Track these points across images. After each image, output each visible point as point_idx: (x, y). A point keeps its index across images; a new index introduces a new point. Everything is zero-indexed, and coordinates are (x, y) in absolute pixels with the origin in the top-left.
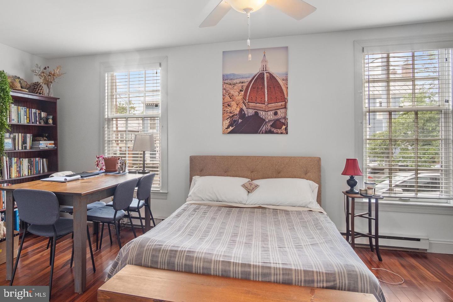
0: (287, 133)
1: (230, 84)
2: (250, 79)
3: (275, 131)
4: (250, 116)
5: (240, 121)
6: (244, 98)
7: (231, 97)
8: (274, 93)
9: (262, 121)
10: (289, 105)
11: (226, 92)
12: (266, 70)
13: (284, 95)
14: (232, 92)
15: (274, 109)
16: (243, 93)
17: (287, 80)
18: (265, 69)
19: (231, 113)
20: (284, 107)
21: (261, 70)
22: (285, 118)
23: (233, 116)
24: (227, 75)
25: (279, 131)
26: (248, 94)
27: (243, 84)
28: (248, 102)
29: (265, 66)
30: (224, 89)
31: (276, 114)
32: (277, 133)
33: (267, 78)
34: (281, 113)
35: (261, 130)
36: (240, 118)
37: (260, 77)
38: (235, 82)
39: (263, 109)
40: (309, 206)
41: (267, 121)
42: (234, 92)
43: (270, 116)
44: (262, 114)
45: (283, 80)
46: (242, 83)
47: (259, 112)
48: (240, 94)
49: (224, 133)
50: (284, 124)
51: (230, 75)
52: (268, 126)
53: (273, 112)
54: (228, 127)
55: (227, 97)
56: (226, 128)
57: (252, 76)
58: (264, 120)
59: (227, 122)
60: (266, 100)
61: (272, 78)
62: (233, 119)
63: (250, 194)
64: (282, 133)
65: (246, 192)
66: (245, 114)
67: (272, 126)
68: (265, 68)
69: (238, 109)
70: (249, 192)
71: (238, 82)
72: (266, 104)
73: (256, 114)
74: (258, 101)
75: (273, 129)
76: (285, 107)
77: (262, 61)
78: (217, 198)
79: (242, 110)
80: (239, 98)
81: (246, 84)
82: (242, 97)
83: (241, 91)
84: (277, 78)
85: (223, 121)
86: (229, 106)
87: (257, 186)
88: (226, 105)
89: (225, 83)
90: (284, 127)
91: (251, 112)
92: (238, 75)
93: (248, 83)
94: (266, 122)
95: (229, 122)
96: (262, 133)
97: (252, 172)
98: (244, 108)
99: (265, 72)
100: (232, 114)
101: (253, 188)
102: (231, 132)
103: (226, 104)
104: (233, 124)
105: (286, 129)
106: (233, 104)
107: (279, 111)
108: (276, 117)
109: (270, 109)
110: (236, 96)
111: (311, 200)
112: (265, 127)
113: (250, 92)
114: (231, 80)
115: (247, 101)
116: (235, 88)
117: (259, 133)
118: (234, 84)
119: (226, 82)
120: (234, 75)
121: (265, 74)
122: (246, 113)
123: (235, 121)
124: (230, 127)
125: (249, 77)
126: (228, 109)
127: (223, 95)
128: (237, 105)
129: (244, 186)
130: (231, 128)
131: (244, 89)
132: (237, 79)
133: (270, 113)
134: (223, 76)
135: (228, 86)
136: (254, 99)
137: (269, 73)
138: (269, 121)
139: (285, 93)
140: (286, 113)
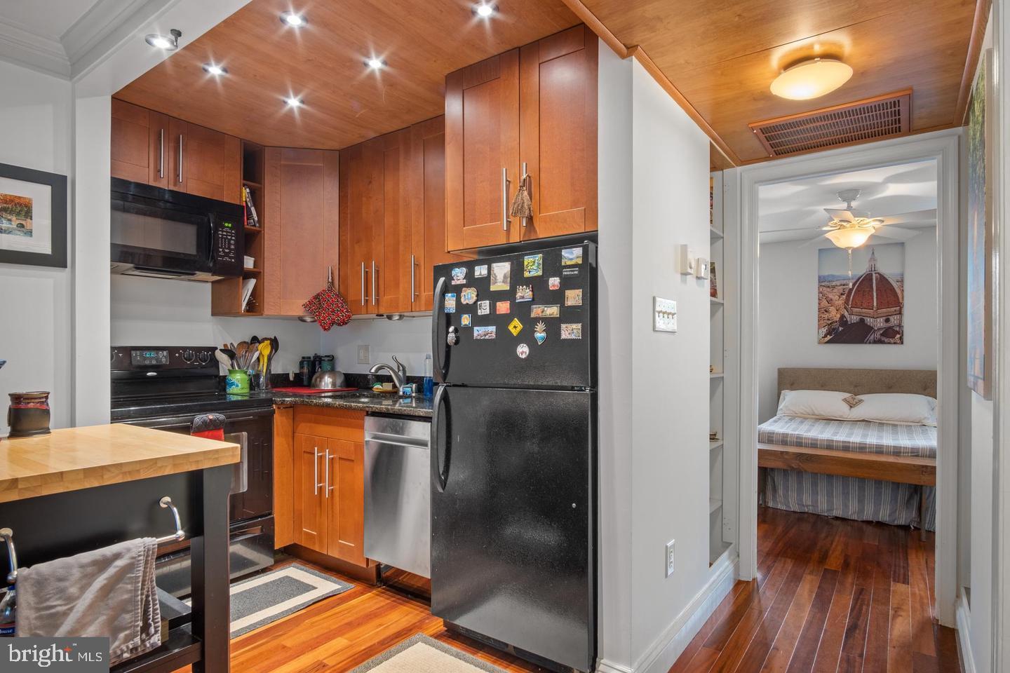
0: (902, 343)
1: (829, 287)
2: (854, 281)
3: (886, 340)
4: (854, 323)
5: (841, 329)
6: (847, 302)
7: (830, 301)
8: (885, 296)
9: (869, 329)
10: (906, 311)
11: (822, 296)
12: (875, 271)
13: (898, 299)
14: (831, 296)
15: (885, 315)
16: (844, 297)
17: (902, 281)
19: (828, 320)
20: (898, 313)
21: (868, 270)
22: (900, 326)
24: (824, 277)
25: (892, 341)
26: (851, 298)
27: (845, 287)
28: (852, 307)
29: (873, 265)
30: (820, 292)
31: (887, 321)
32: (889, 343)
33: (877, 279)
34: (894, 320)
35: (868, 340)
36: (840, 326)
37: (867, 279)
38: (834, 284)
39: (871, 316)
40: (923, 421)
41: (876, 328)
42: (834, 296)
43: (880, 323)
44: (869, 321)
45: (898, 282)
46: (844, 285)
47: (865, 318)
48: (841, 299)
49: (820, 343)
50: (898, 333)
51: (828, 276)
52: (878, 335)
53: (884, 318)
54: (825, 336)
55: (825, 301)
56: (823, 338)
57: (857, 278)
58: (872, 328)
59: (824, 330)
60: (875, 304)
61: (883, 280)
62: (831, 327)
63: (853, 409)
64: (895, 343)
65: (849, 407)
67: (881, 335)
68: (873, 269)
69: (839, 316)
70: (851, 407)
71: (838, 284)
72: (875, 309)
73: (862, 321)
74: (864, 306)
75: (883, 339)
76: (900, 313)
77: (870, 260)
78: (812, 410)
79: (843, 316)
80: (840, 302)
81: (848, 287)
82: (843, 302)
83: (842, 294)
84: (889, 280)
85: (819, 329)
86: (826, 311)
87: (861, 401)
88: (823, 311)
89: (821, 285)
90: (898, 336)
91: (855, 319)
92: (839, 276)
93: (851, 285)
94: (875, 330)
95: (827, 330)
96: (870, 343)
97: (856, 386)
98: (846, 314)
99: (873, 273)
100: (830, 322)
101: (856, 403)
102: (828, 342)
103: (823, 309)
104: (832, 332)
105: (901, 338)
106: (832, 309)
107: (891, 318)
108: (888, 325)
109: (880, 315)
110: (836, 300)
111: (926, 416)
113: (853, 296)
114: (829, 282)
115: (850, 306)
116: (834, 291)
117: (866, 343)
118: (834, 287)
119: (823, 284)
120: (833, 276)
121: (874, 275)
122: (848, 320)
123: (834, 329)
125: (852, 279)
126: (826, 316)
127: (819, 299)
128: (837, 310)
129: (845, 400)
130: (829, 337)
131: (846, 292)
132: (837, 280)
133: (880, 321)
134: (819, 277)
135: (825, 289)
136: (859, 304)
137: (878, 273)
138: (879, 329)
139: (900, 297)
140: (901, 320)
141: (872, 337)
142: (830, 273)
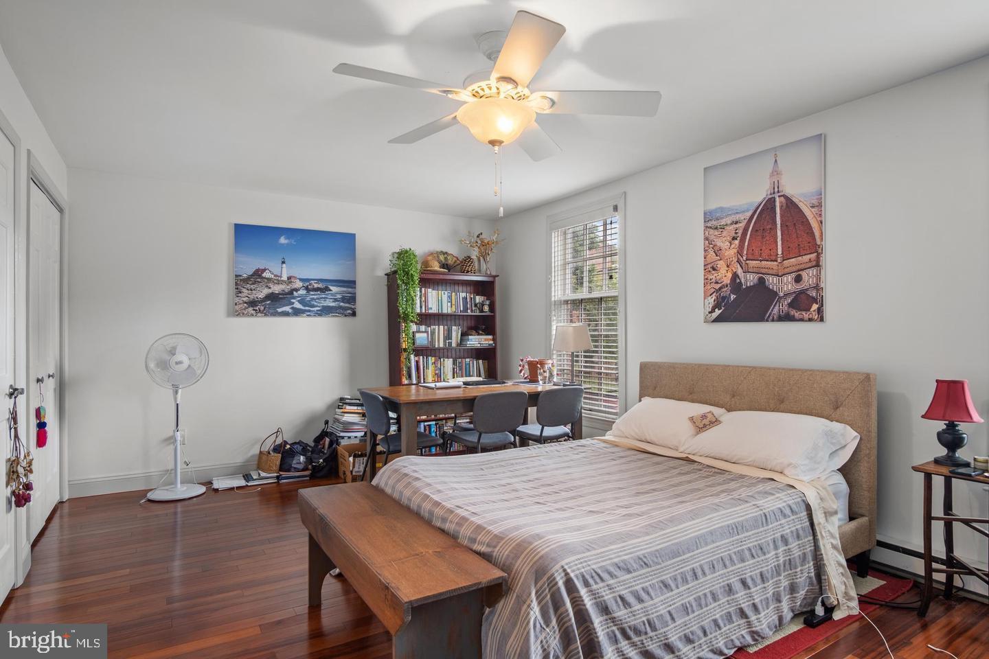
0: (822, 320)
1: (716, 228)
2: (749, 214)
3: (797, 315)
4: (751, 286)
5: (733, 297)
6: (740, 253)
7: (718, 252)
8: (794, 236)
9: (772, 296)
10: (826, 259)
11: (709, 244)
12: (778, 192)
13: (814, 239)
14: (719, 243)
15: (794, 269)
16: (737, 242)
17: (820, 205)
18: (776, 190)
19: (717, 283)
20: (814, 263)
21: (769, 193)
22: (817, 288)
23: (720, 288)
24: (711, 212)
25: (806, 315)
26: (746, 244)
27: (737, 226)
28: (747, 260)
29: (776, 182)
30: (706, 239)
31: (798, 279)
32: (802, 320)
33: (781, 207)
34: (808, 278)
35: (771, 314)
36: (732, 292)
37: (769, 205)
38: (723, 222)
39: (774, 272)
41: (781, 294)
42: (722, 243)
43: (786, 285)
44: (771, 281)
45: (812, 207)
46: (736, 223)
47: (766, 277)
48: (733, 246)
49: (706, 321)
50: (815, 300)
51: (716, 210)
52: (784, 306)
53: (794, 275)
54: (712, 311)
55: (711, 252)
56: (710, 313)
57: (754, 208)
58: (776, 294)
59: (711, 301)
60: (780, 252)
61: (791, 206)
62: (720, 294)
63: (697, 436)
64: (810, 320)
66: (740, 282)
67: (791, 305)
68: (776, 188)
69: (730, 275)
71: (729, 222)
72: (779, 260)
73: (762, 281)
74: (765, 255)
75: (793, 312)
76: (818, 265)
77: (772, 175)
79: (735, 276)
80: (731, 253)
81: (742, 225)
82: (735, 251)
83: (734, 239)
84: (801, 204)
85: (705, 299)
86: (714, 269)
88: (710, 268)
89: (707, 227)
90: (815, 307)
91: (750, 280)
92: (729, 209)
93: (746, 221)
94: (780, 298)
95: (714, 301)
96: (773, 320)
98: (740, 271)
99: (776, 196)
100: (719, 285)
102: (717, 320)
103: (709, 266)
104: (721, 303)
105: (820, 311)
106: (721, 265)
107: (804, 274)
108: (799, 287)
109: (787, 270)
110: (726, 250)
112: (777, 307)
113: (749, 240)
114: (717, 219)
115: (745, 258)
116: (725, 233)
117: (767, 321)
118: (723, 228)
119: (709, 225)
120: (722, 209)
121: (777, 199)
122: (743, 281)
123: (724, 298)
124: (717, 310)
125: (748, 211)
126: (713, 276)
127: (705, 251)
128: (728, 266)
130: (718, 312)
131: (739, 235)
132: (727, 216)
133: (787, 280)
134: (705, 214)
135: (712, 231)
136: (757, 252)
137: (783, 196)
138: (786, 295)
139: (817, 234)
140: (818, 277)
141: (776, 311)
142: (719, 206)
